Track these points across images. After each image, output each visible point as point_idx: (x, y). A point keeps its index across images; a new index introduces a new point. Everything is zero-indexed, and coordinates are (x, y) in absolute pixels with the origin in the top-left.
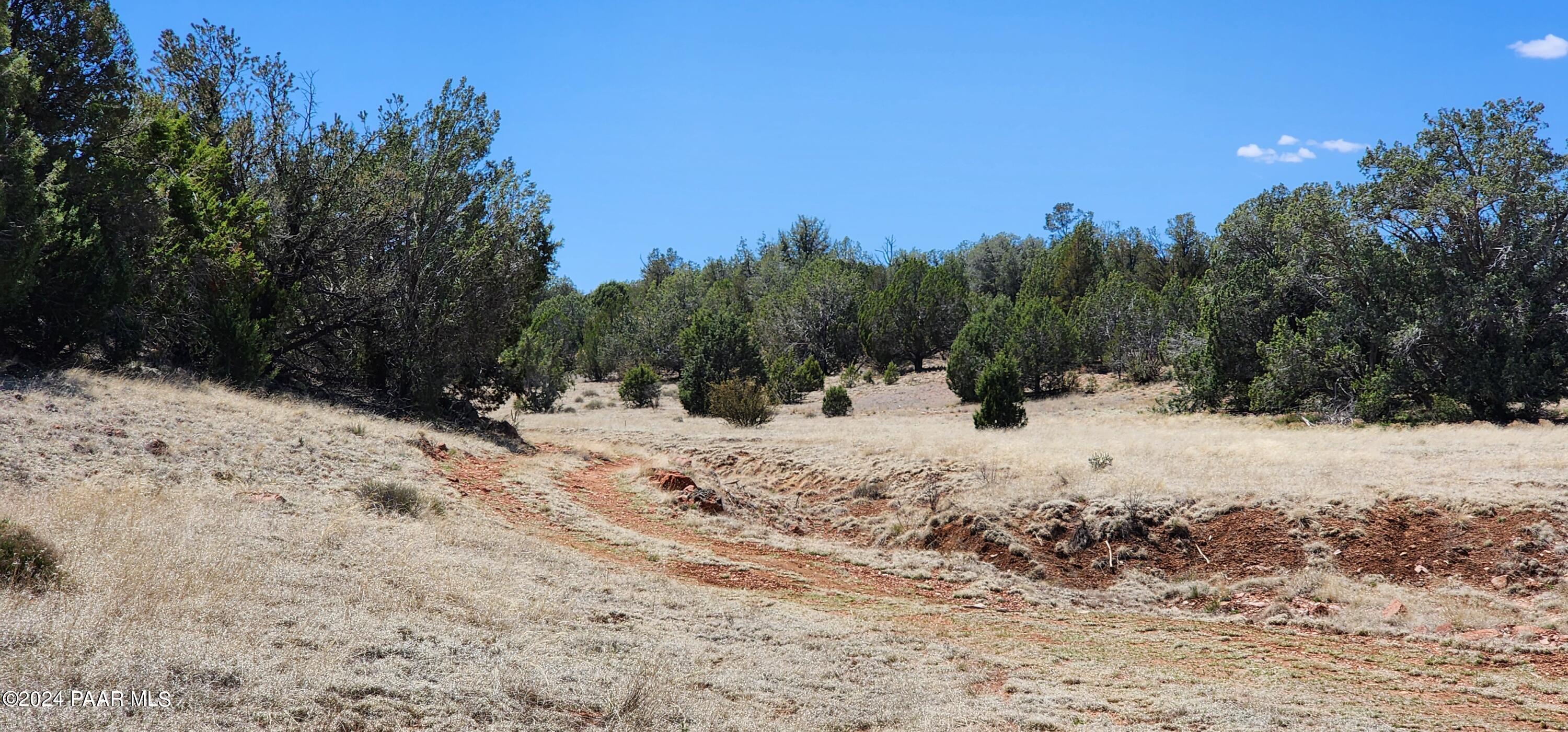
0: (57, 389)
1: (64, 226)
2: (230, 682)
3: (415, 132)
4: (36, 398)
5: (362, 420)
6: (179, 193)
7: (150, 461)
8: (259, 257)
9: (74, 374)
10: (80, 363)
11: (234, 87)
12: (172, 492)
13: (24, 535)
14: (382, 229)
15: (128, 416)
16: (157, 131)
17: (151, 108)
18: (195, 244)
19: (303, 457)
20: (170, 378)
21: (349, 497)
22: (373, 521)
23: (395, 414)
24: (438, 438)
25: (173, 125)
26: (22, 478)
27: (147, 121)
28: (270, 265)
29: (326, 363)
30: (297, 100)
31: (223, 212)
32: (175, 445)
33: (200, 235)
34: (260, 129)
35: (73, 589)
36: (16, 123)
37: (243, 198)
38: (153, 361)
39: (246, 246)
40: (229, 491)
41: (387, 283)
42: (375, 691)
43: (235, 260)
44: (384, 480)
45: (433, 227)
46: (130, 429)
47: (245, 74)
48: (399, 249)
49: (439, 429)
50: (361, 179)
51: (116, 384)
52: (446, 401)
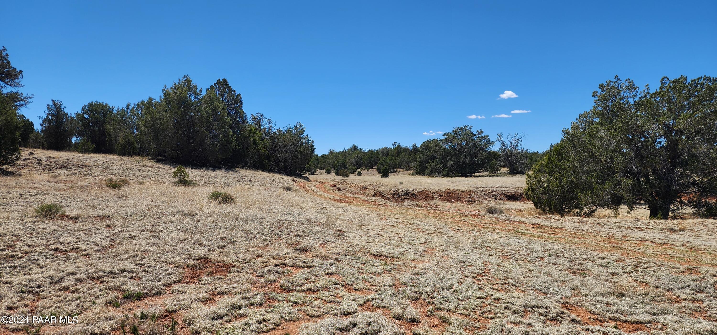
0: (234, 171)
1: (236, 145)
2: (262, 218)
3: (292, 130)
4: (231, 173)
5: (283, 176)
6: (254, 140)
7: (249, 183)
8: (267, 150)
9: (237, 169)
10: (238, 167)
11: (263, 123)
12: (253, 188)
13: (229, 195)
14: (287, 146)
15: (246, 176)
16: (251, 130)
17: (250, 126)
18: (257, 148)
19: (274, 182)
20: (253, 170)
21: (281, 189)
22: (285, 193)
23: (289, 175)
24: (296, 179)
25: (253, 129)
26: (228, 185)
27: (249, 129)
28: (269, 152)
29: (278, 167)
30: (273, 125)
31: (261, 143)
32: (253, 180)
33: (257, 147)
34: (267, 129)
35: (237, 203)
36: (228, 128)
37: (265, 141)
38: (250, 167)
39: (265, 148)
40: (262, 187)
41: (287, 154)
42: (285, 220)
43: (263, 151)
44: (287, 186)
45: (295, 146)
46: (246, 178)
47: (265, 121)
48: (289, 149)
49: (296, 178)
50: (283, 138)
51: (244, 171)
52: (297, 173)
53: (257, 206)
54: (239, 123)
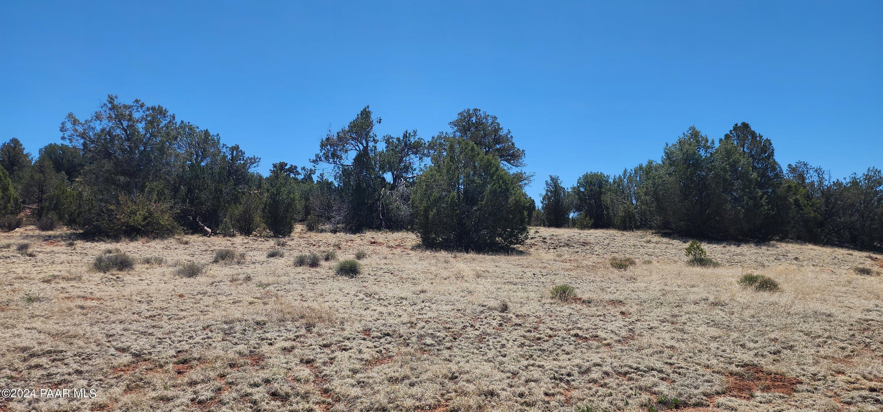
53: (818, 296)
54: (769, 179)
